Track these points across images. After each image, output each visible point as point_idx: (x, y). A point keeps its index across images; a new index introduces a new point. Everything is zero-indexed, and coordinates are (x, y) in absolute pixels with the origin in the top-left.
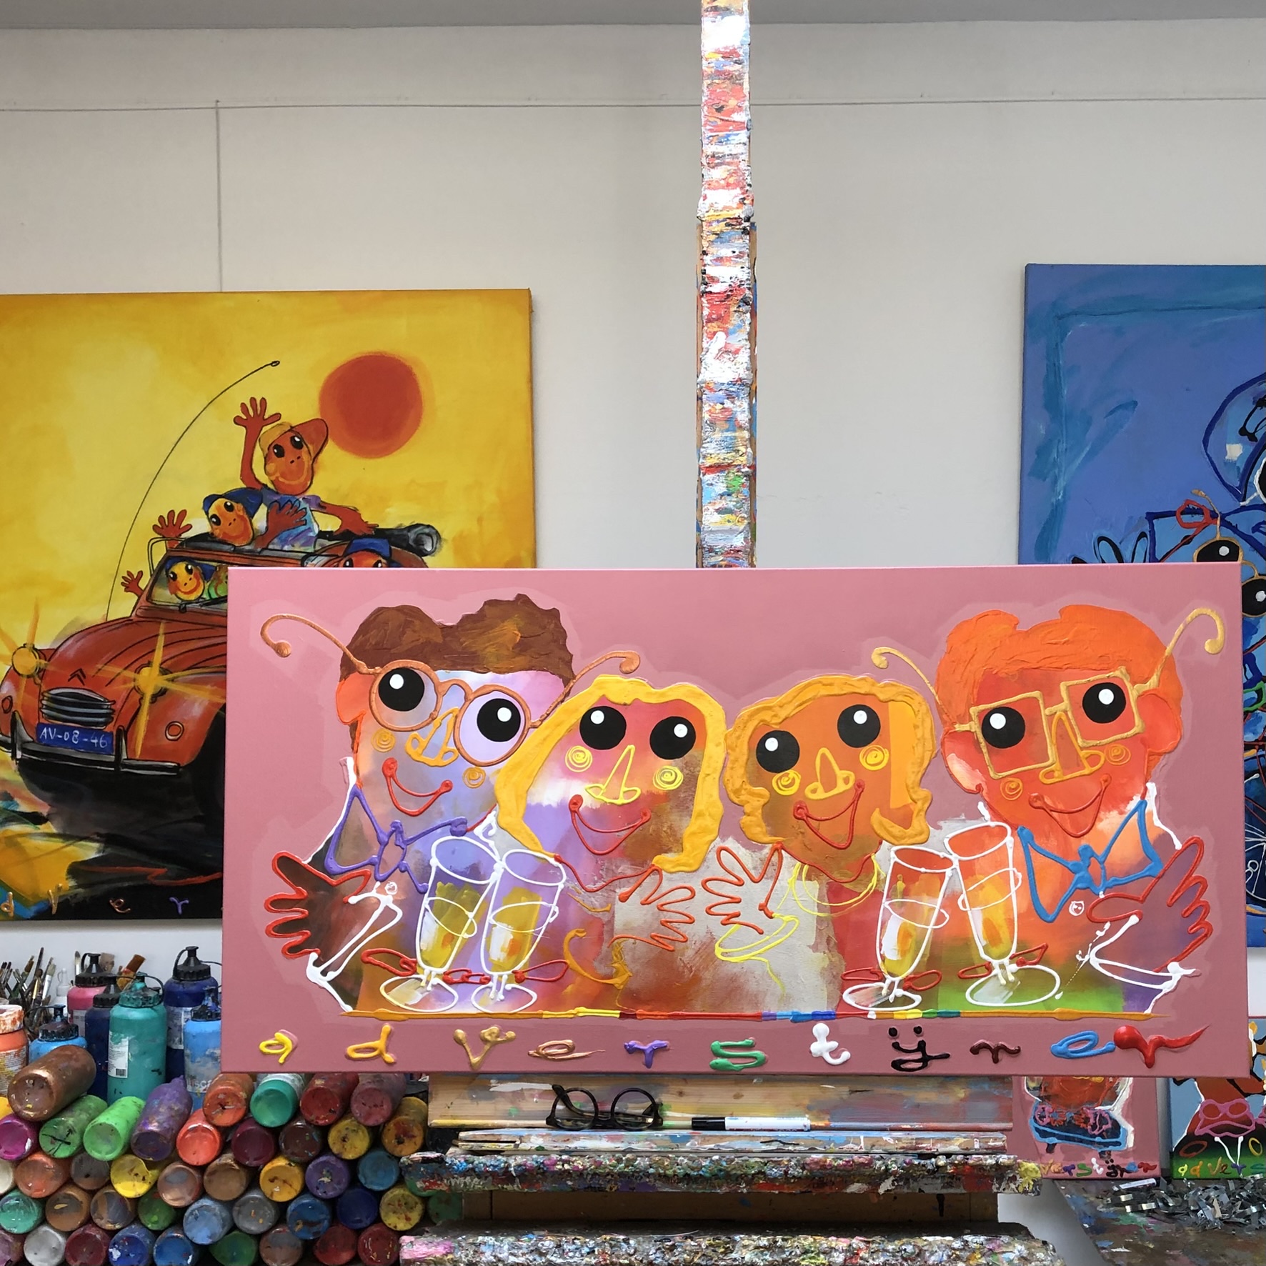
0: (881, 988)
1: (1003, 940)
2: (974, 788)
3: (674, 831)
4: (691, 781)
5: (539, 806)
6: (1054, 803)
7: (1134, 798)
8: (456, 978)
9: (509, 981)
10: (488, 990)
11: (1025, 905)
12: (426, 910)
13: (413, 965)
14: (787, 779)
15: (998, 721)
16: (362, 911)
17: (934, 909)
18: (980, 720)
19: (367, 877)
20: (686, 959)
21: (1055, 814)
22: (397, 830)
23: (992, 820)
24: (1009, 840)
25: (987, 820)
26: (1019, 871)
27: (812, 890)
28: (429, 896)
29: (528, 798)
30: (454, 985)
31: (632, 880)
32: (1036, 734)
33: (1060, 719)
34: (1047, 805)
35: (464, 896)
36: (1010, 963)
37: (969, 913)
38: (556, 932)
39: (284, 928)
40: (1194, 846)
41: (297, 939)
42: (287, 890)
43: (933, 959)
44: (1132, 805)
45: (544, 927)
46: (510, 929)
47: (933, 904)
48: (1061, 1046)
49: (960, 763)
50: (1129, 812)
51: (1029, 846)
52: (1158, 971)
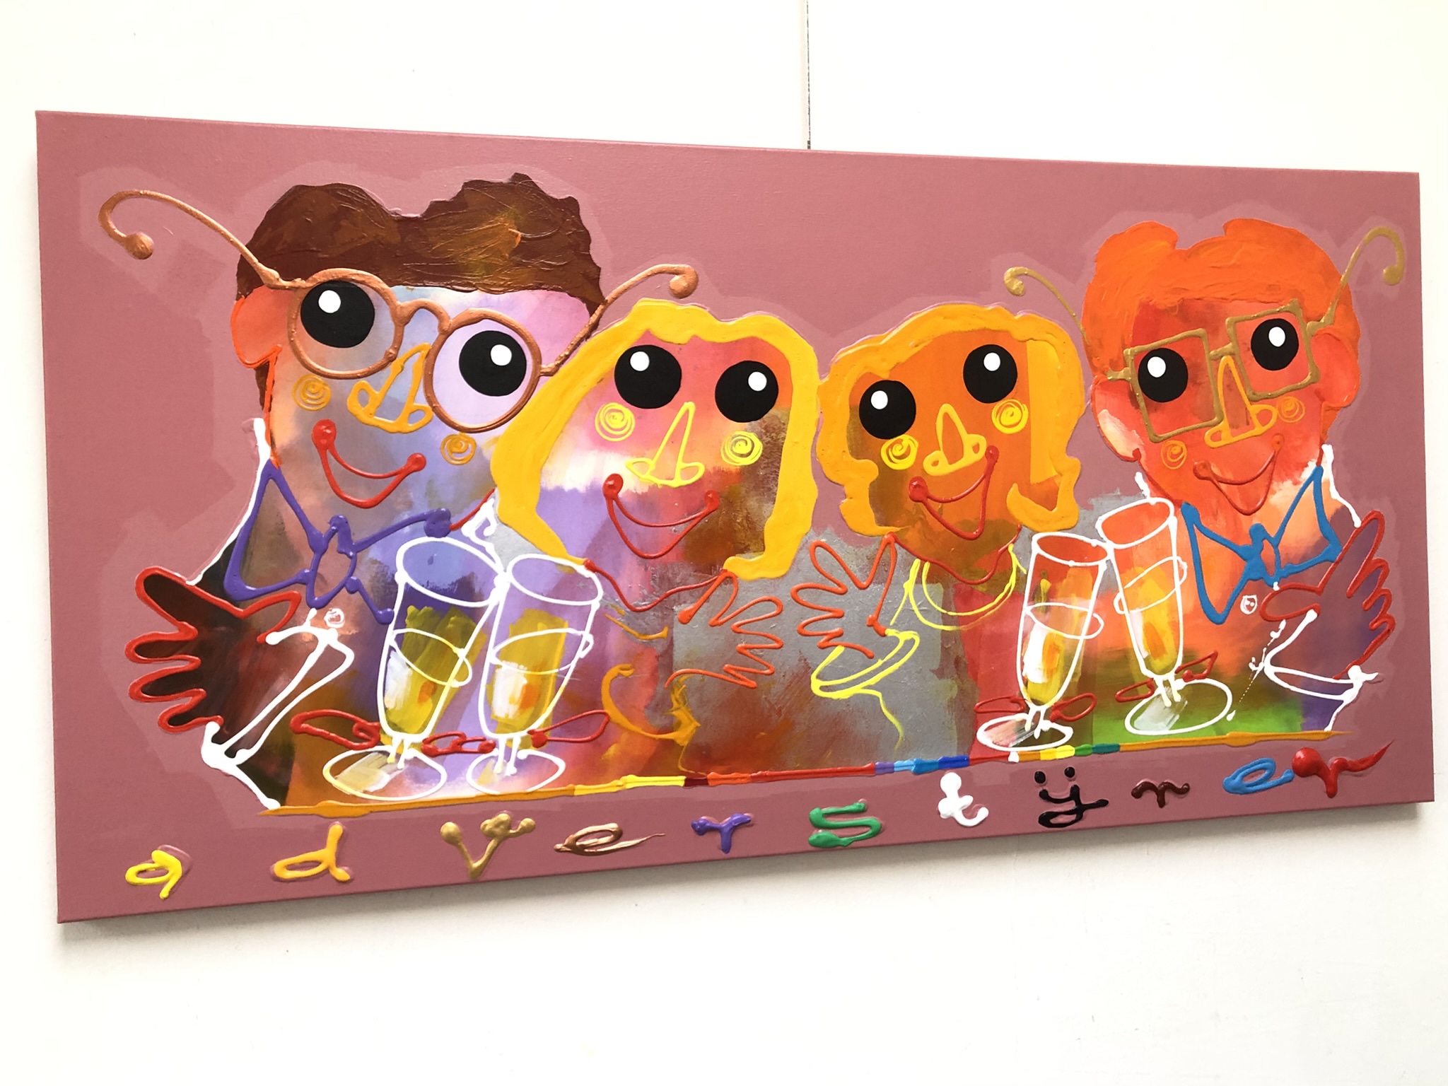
0: (1024, 722)
1: (1168, 651)
2: (1130, 455)
3: (752, 523)
4: (773, 452)
5: (559, 491)
6: (1222, 471)
7: (1310, 463)
8: (442, 745)
9: (523, 746)
10: (493, 761)
11: (1191, 605)
12: (391, 649)
13: (374, 731)
14: (899, 447)
15: (1157, 368)
16: (291, 654)
17: (1083, 614)
18: (1136, 366)
19: (296, 601)
20: (773, 700)
21: (1223, 486)
22: (341, 528)
23: (1152, 496)
24: (1172, 522)
26: (1183, 560)
27: (935, 595)
28: (396, 628)
29: (543, 480)
30: (441, 757)
31: (696, 593)
32: (1200, 384)
33: (1227, 366)
34: (1214, 475)
35: (450, 626)
36: (1176, 678)
37: (1127, 617)
38: (591, 671)
39: (159, 688)
40: (1374, 522)
41: (183, 702)
42: (166, 628)
43: (1085, 679)
44: (1307, 473)
45: (573, 665)
46: (523, 671)
47: (1084, 608)
48: (1234, 779)
49: (1114, 422)
50: (1304, 482)
51: (1195, 527)
52: (1338, 679)
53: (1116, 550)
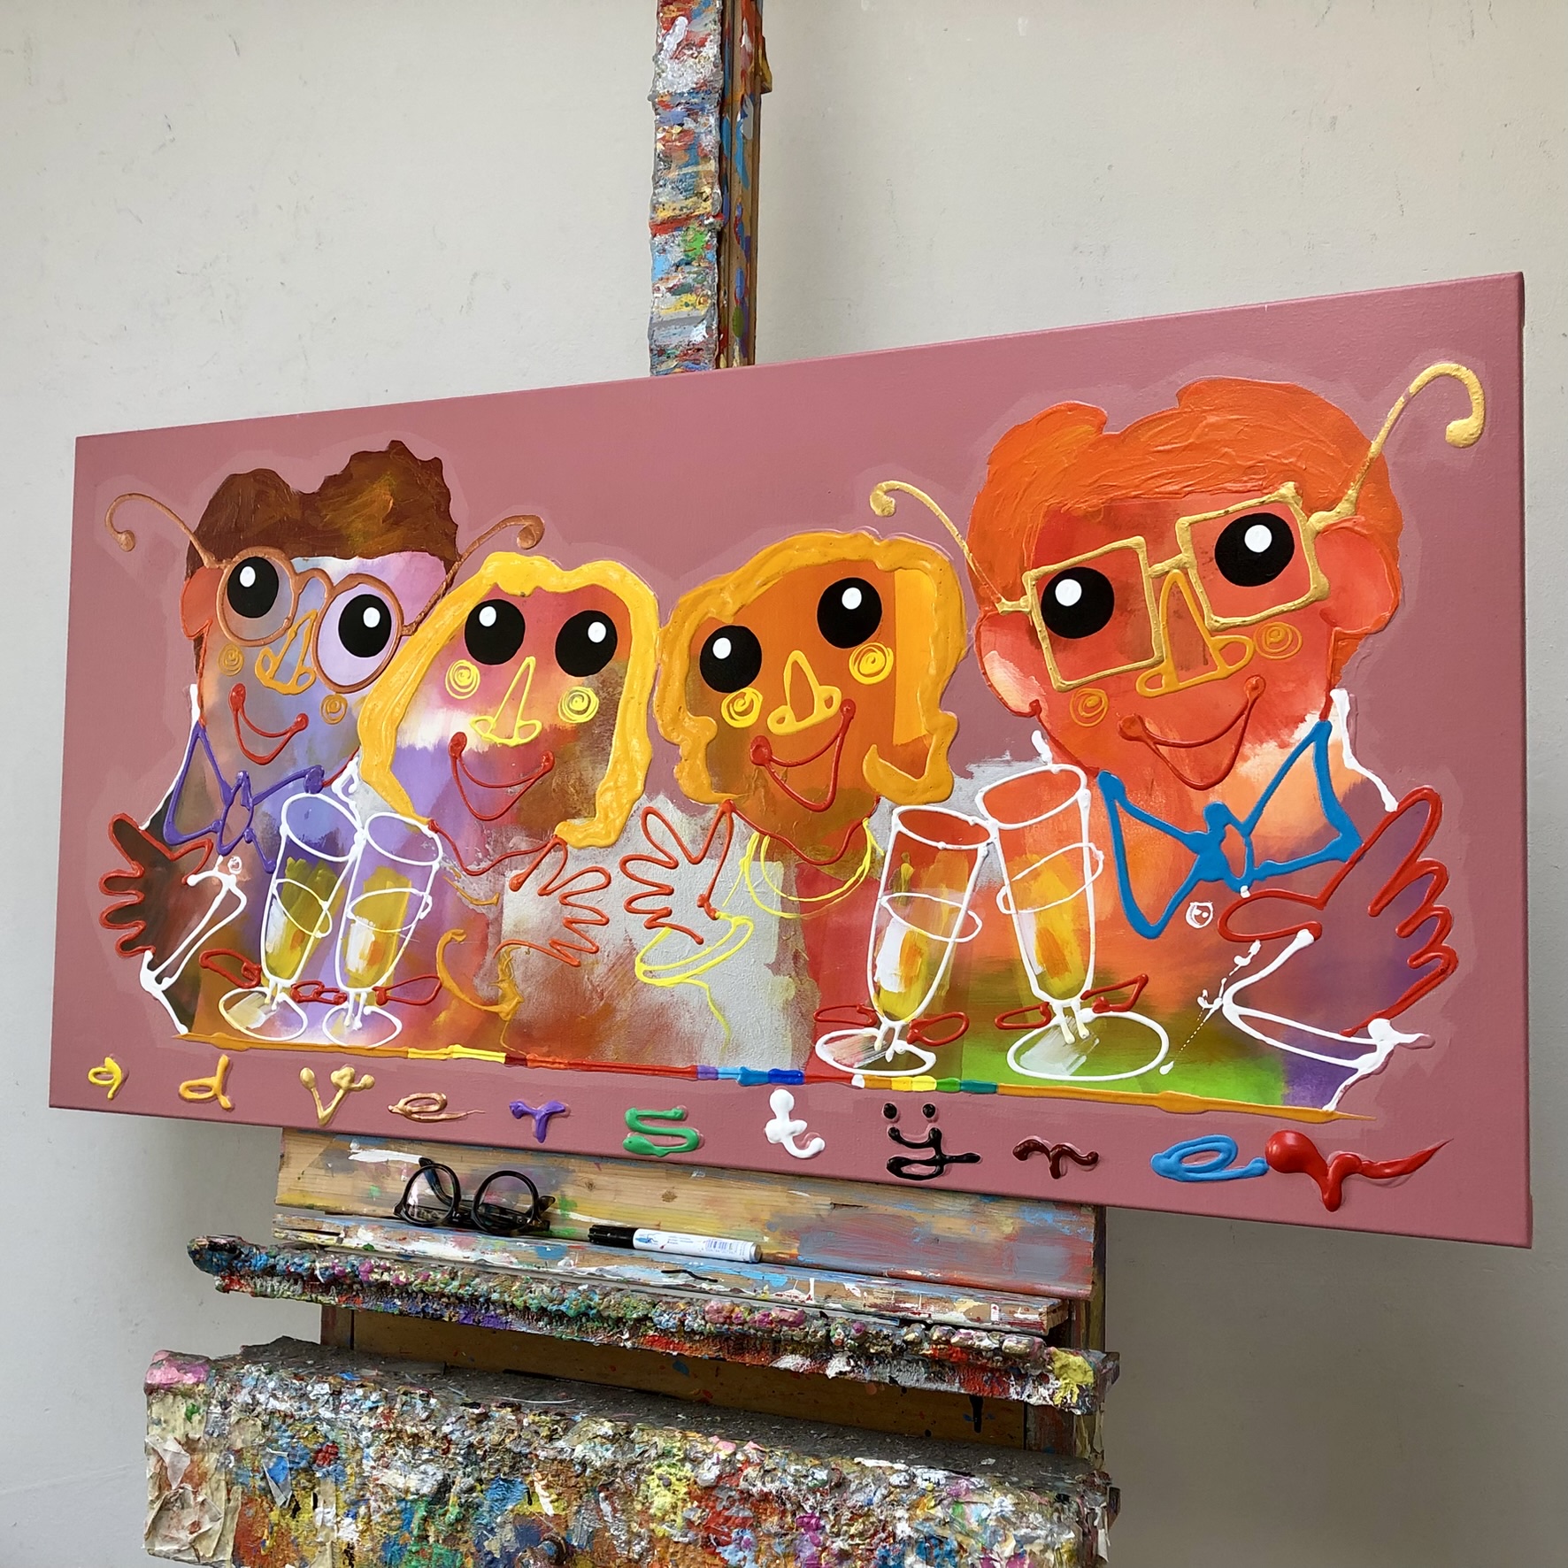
0: (874, 1038)
1: (1070, 967)
2: (1027, 709)
3: (584, 785)
4: (609, 709)
5: (411, 749)
6: (1162, 730)
7: (1308, 718)
8: (306, 992)
9: (369, 1001)
10: (345, 1013)
11: (1108, 908)
12: (273, 896)
13: (257, 973)
14: (741, 701)
15: (1069, 593)
16: (202, 896)
17: (958, 909)
18: (1038, 594)
19: (210, 848)
20: (596, 981)
21: (1163, 749)
22: (244, 782)
23: (1055, 762)
24: (1083, 796)
25: (1046, 760)
26: (1099, 849)
27: (774, 873)
29: (399, 738)
30: (303, 1004)
31: (527, 859)
32: (1131, 612)
33: (1175, 585)
34: (1150, 734)
35: (317, 878)
36: (1082, 1006)
37: (1015, 917)
38: (428, 934)
39: (117, 917)
40: (1421, 804)
41: (131, 931)
42: (124, 866)
43: (954, 993)
44: (1303, 731)
45: (413, 926)
46: (372, 927)
47: (957, 903)
48: (1169, 1157)
49: (1005, 667)
50: (1297, 744)
51: (1117, 804)
52: (1349, 1035)
53: (1001, 831)
